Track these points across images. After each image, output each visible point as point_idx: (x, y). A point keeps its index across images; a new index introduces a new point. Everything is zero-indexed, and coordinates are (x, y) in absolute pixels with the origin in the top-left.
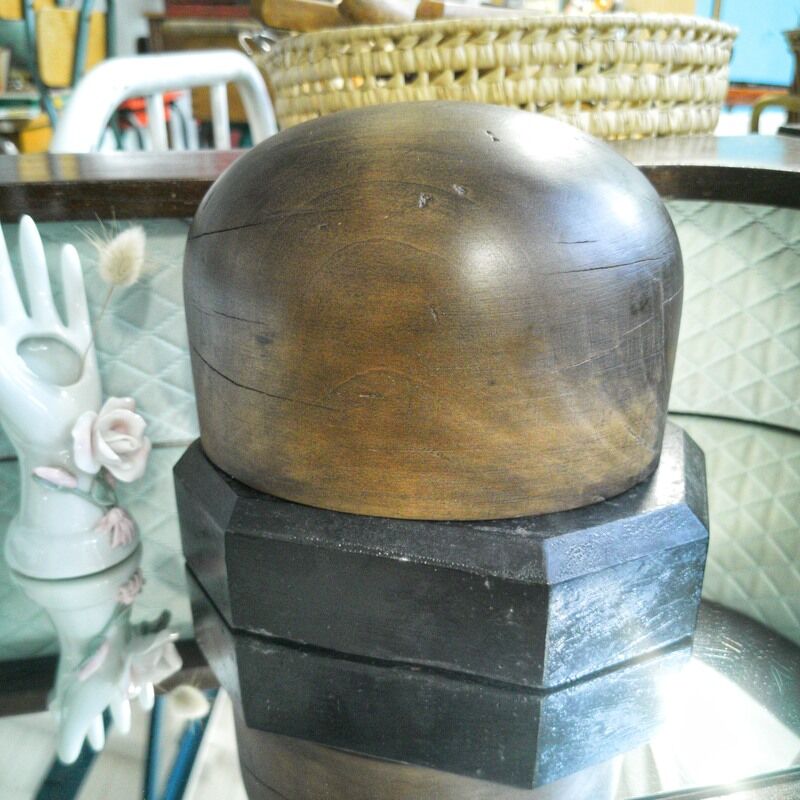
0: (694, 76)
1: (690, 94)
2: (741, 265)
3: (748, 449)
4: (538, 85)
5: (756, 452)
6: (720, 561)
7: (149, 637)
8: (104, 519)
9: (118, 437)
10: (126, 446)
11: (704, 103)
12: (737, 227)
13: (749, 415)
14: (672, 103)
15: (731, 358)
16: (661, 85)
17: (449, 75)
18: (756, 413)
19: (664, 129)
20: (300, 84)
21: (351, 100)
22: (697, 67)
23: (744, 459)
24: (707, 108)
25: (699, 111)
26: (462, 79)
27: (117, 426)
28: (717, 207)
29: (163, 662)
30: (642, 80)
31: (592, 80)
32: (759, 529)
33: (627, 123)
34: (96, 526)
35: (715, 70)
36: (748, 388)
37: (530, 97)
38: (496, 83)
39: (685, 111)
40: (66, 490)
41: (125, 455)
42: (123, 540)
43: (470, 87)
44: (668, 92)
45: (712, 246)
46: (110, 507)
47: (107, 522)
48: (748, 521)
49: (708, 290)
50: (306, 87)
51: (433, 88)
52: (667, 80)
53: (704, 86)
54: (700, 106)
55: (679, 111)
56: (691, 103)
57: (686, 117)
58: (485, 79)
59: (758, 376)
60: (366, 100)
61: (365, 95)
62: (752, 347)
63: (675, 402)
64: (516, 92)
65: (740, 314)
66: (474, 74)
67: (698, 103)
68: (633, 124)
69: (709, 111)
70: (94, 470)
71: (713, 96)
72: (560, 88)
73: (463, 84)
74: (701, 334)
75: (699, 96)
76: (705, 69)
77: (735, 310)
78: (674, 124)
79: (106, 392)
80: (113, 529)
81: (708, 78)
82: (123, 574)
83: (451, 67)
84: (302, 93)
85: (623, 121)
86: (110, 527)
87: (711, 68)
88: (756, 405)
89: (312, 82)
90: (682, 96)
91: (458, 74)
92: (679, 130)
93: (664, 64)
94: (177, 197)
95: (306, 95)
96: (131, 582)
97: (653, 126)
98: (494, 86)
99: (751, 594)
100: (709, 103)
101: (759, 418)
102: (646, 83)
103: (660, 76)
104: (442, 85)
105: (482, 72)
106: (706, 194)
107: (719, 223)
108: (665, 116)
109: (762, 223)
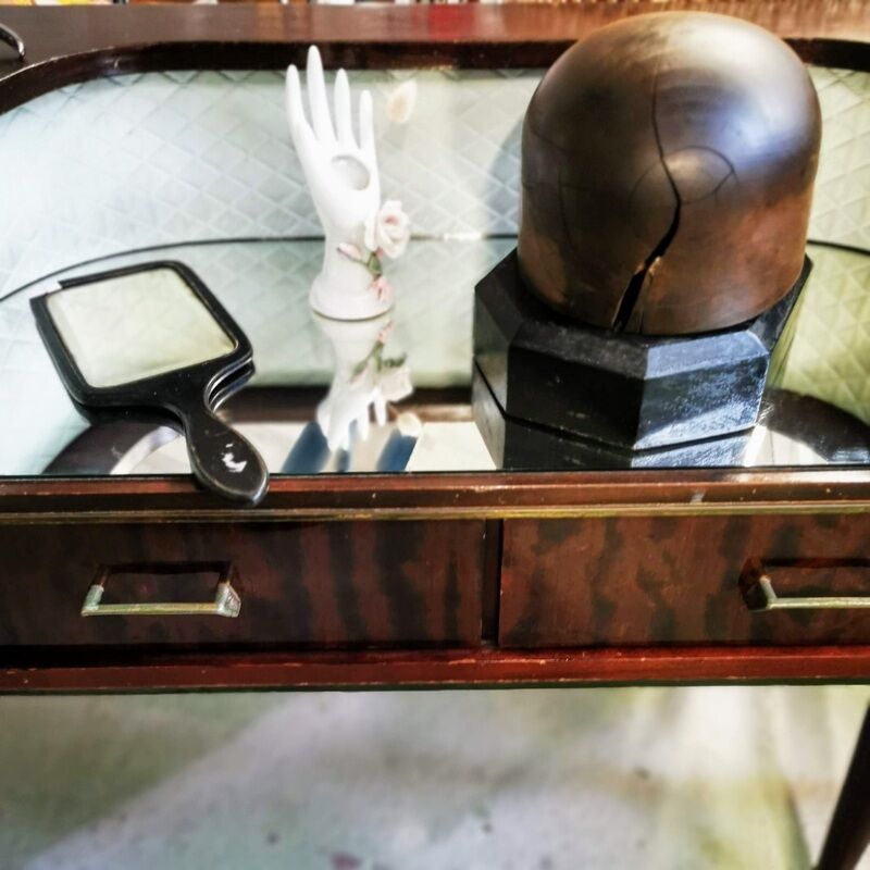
7: (395, 369)
8: (374, 283)
9: (390, 227)
10: (396, 234)
27: (390, 220)
29: (403, 385)
34: (369, 286)
40: (355, 260)
41: (395, 240)
42: (386, 299)
46: (378, 276)
47: (376, 286)
63: (813, 232)
70: (373, 249)
79: (384, 197)
80: (380, 291)
86: (378, 289)
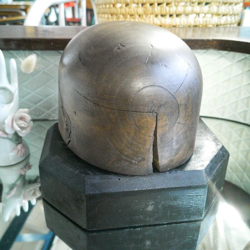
0: (230, 7)
1: (228, 13)
2: (241, 72)
3: (242, 132)
4: (177, 9)
5: (244, 134)
6: (231, 168)
8: (16, 148)
9: (21, 122)
10: (23, 125)
11: (233, 15)
12: (240, 59)
13: (242, 121)
14: (222, 15)
15: (237, 102)
16: (218, 10)
17: (148, 5)
18: (245, 121)
19: (219, 23)
20: (102, 5)
21: (117, 11)
22: (231, 4)
23: (240, 136)
24: (234, 17)
25: (231, 18)
26: (152, 6)
27: (22, 118)
28: (232, 53)
29: (34, 194)
30: (212, 8)
31: (195, 8)
32: (245, 159)
33: (206, 22)
34: (14, 149)
35: (237, 4)
36: (242, 112)
37: (174, 12)
38: (163, 8)
39: (226, 18)
41: (22, 128)
42: (22, 154)
43: (155, 9)
44: (220, 12)
45: (231, 65)
46: (18, 144)
48: (241, 156)
49: (229, 79)
50: (104, 6)
51: (143, 9)
52: (220, 8)
53: (233, 10)
54: (231, 16)
55: (224, 18)
56: (229, 15)
57: (226, 20)
58: (160, 6)
59: (246, 108)
60: (122, 11)
61: (121, 10)
62: (244, 99)
64: (169, 11)
65: (240, 88)
66: (156, 5)
67: (231, 15)
68: (208, 22)
69: (235, 18)
70: (12, 133)
71: (236, 13)
72: (184, 10)
73: (152, 8)
74: (226, 93)
75: (231, 13)
76: (234, 4)
77: (238, 86)
78: (222, 22)
80: (19, 151)
81: (235, 7)
82: (22, 165)
83: (149, 2)
84: (103, 8)
85: (204, 20)
86: (18, 149)
87: (236, 4)
88: (245, 118)
89: (106, 5)
90: (225, 13)
91: (151, 5)
92: (224, 24)
93: (219, 3)
94: (53, 44)
95: (104, 8)
96: (24, 168)
97: (215, 22)
98: (162, 9)
99: (241, 181)
100: (235, 15)
101: (246, 122)
102: (213, 9)
103: (218, 7)
104: (146, 8)
105: (159, 4)
106: (228, 49)
107: (233, 58)
108: (219, 19)
109: (248, 59)
